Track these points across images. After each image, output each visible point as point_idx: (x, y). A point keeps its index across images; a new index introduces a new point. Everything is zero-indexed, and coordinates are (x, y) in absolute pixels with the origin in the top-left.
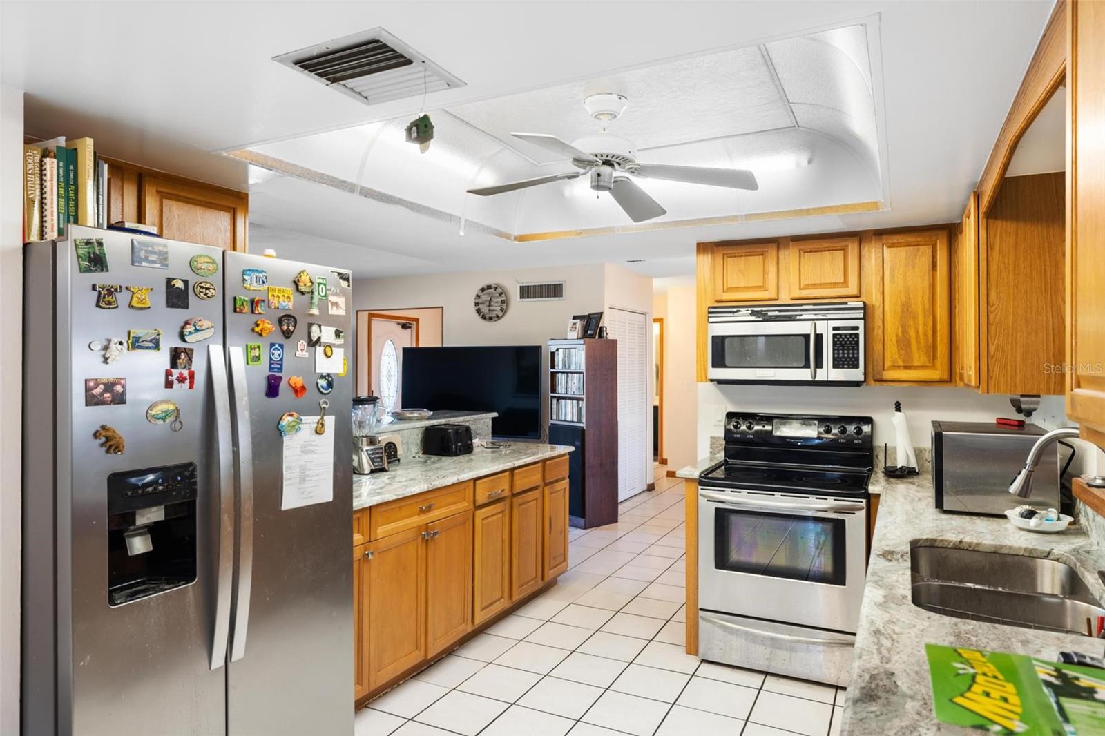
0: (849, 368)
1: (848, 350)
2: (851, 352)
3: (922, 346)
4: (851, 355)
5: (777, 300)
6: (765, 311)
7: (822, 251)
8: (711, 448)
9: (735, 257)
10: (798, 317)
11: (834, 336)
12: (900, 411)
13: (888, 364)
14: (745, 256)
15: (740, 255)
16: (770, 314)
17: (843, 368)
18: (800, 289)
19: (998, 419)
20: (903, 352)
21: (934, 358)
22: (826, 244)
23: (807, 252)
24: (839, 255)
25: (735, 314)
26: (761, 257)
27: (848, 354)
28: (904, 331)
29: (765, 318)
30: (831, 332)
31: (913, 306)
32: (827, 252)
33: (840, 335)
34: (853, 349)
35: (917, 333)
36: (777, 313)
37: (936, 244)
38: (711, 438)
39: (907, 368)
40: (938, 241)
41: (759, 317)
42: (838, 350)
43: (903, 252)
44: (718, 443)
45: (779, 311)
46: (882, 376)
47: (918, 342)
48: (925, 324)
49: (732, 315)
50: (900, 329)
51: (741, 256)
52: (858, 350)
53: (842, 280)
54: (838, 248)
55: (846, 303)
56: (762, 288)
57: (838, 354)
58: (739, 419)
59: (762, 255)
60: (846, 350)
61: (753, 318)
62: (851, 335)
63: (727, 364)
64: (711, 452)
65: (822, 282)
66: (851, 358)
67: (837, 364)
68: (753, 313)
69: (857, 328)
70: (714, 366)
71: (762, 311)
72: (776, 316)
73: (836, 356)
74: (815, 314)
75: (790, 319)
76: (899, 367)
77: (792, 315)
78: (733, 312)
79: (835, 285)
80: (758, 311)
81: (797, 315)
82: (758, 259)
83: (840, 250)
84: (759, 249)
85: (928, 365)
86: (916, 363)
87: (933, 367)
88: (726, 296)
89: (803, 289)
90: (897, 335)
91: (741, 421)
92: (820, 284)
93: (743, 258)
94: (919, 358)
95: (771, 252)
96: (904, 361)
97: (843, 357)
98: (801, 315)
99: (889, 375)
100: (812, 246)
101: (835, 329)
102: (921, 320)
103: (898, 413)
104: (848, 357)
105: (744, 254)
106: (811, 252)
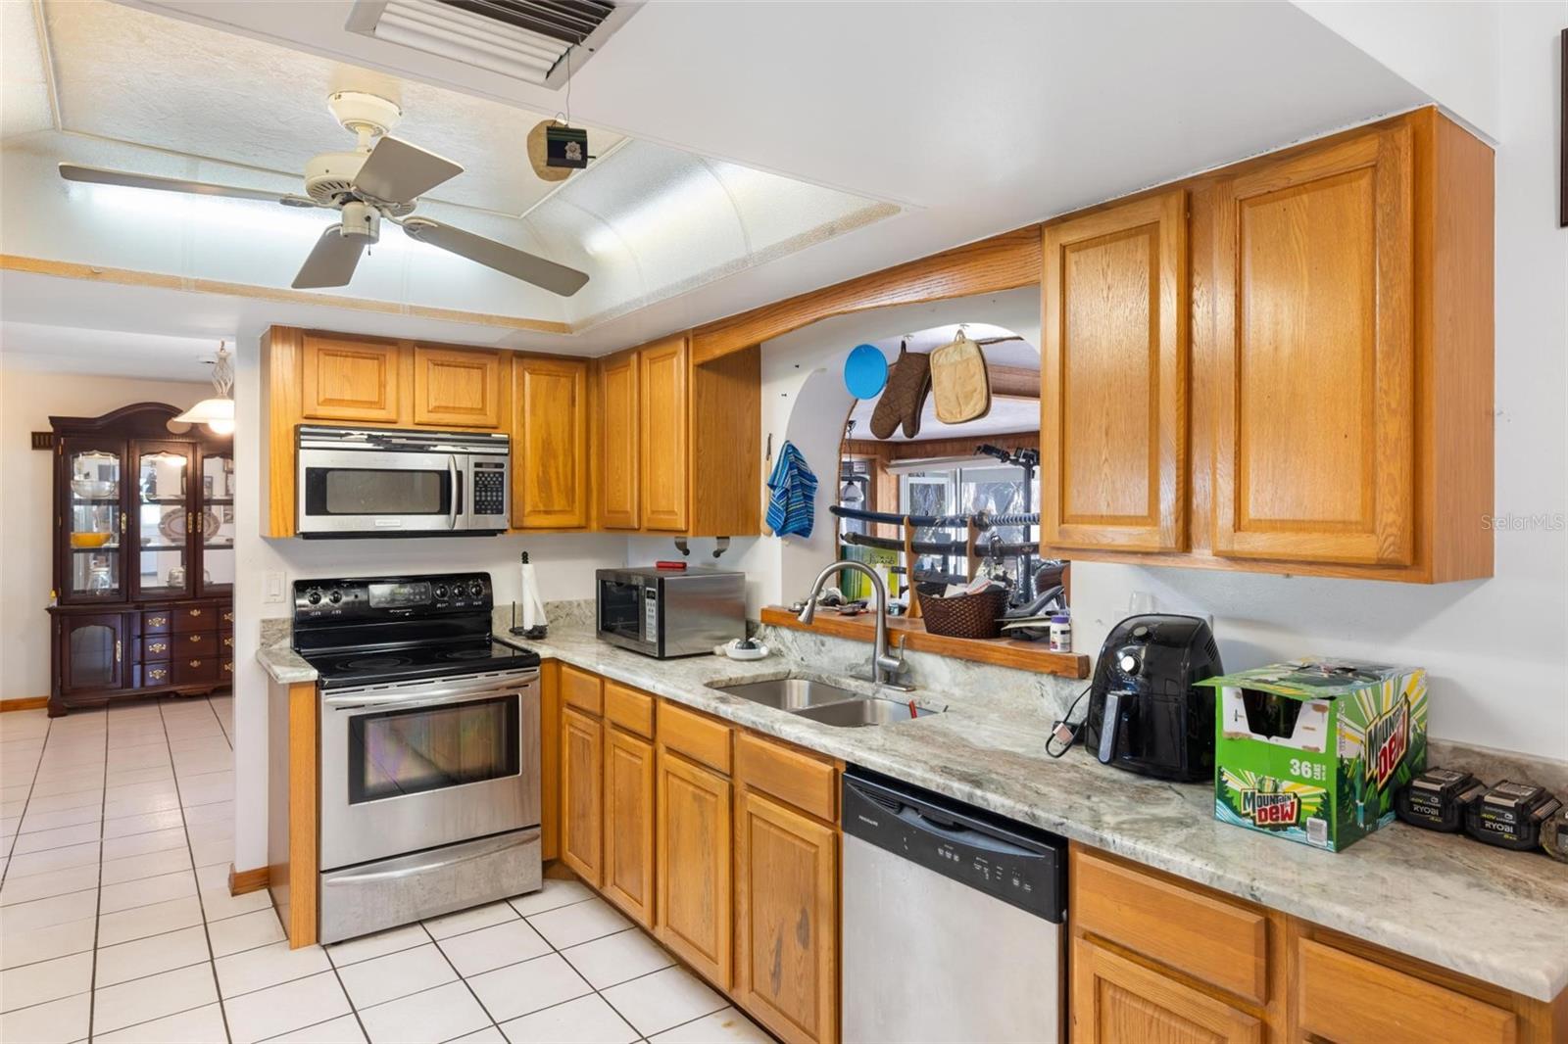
0: (492, 513)
1: (492, 491)
2: (494, 494)
3: (562, 488)
4: (495, 498)
5: (395, 423)
6: (387, 437)
7: (455, 366)
8: (263, 636)
9: (337, 355)
10: (432, 449)
11: (476, 474)
12: (527, 562)
13: (528, 508)
14: (353, 357)
15: (344, 354)
16: (394, 441)
17: (486, 513)
18: (429, 412)
19: (659, 562)
20: (543, 495)
21: (573, 502)
22: (461, 358)
23: (438, 365)
24: (476, 374)
25: (344, 439)
26: (376, 361)
27: (492, 496)
28: (545, 472)
29: (387, 446)
30: (472, 470)
31: (554, 443)
32: (462, 369)
33: (483, 473)
34: (497, 491)
35: (557, 473)
36: (404, 441)
37: (575, 377)
38: (263, 621)
39: (547, 512)
40: (577, 375)
41: (379, 445)
42: (480, 491)
43: (544, 380)
44: (275, 628)
45: (408, 438)
46: (522, 521)
47: (558, 484)
48: (565, 466)
49: (338, 439)
50: (541, 469)
51: (346, 356)
52: (502, 491)
53: (480, 406)
54: (475, 366)
55: (489, 435)
56: (379, 404)
57: (481, 496)
58: (316, 589)
59: (378, 359)
60: (490, 491)
61: (370, 446)
62: (495, 473)
63: (329, 509)
64: (262, 644)
65: (457, 406)
66: (495, 502)
67: (479, 509)
68: (370, 439)
69: (501, 466)
70: (309, 512)
71: (383, 436)
72: (403, 445)
73: (478, 499)
74: (454, 446)
75: (421, 449)
76: (539, 512)
77: (424, 446)
78: (341, 436)
79: (470, 410)
80: (377, 437)
81: (430, 446)
82: (372, 365)
83: (478, 368)
84: (376, 349)
85: (567, 509)
86: (556, 508)
87: (572, 512)
88: (322, 411)
89: (431, 412)
90: (538, 476)
91: (320, 591)
92: (454, 408)
93: (350, 359)
94: (559, 503)
95: (391, 357)
96: (545, 506)
97: (486, 500)
98: (435, 446)
99: (530, 521)
100: (444, 359)
101: (477, 465)
102: (561, 458)
103: (525, 565)
104: (492, 500)
105: (349, 354)
106: (442, 365)
